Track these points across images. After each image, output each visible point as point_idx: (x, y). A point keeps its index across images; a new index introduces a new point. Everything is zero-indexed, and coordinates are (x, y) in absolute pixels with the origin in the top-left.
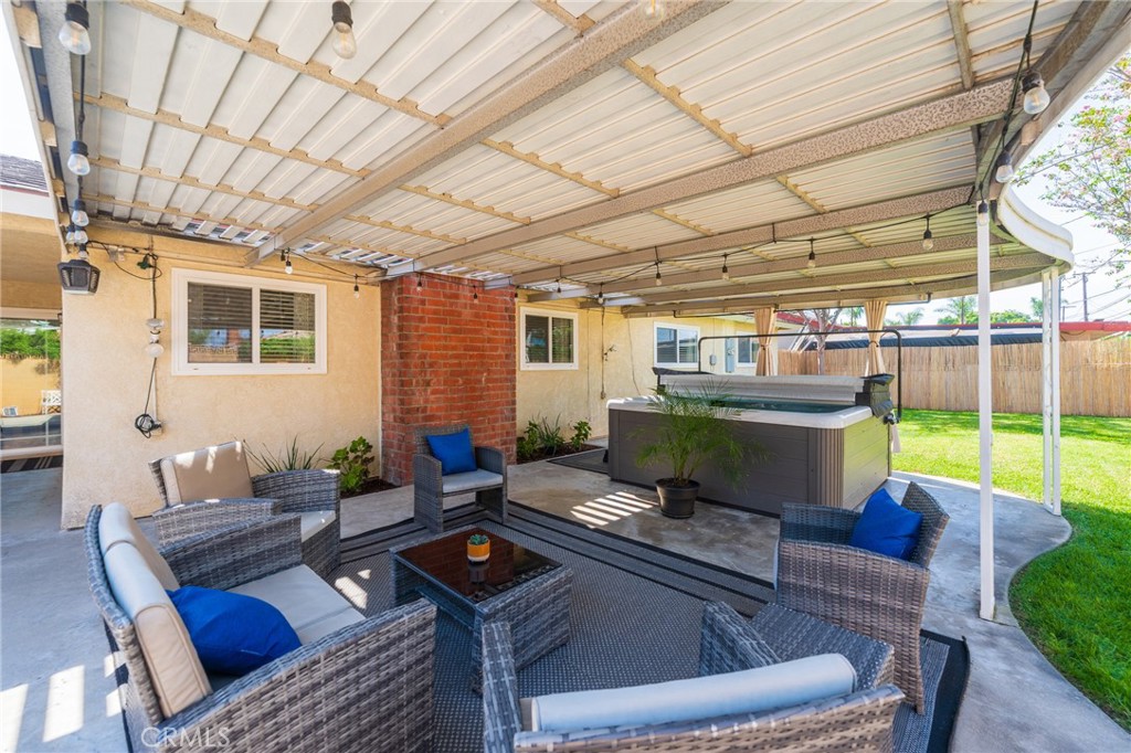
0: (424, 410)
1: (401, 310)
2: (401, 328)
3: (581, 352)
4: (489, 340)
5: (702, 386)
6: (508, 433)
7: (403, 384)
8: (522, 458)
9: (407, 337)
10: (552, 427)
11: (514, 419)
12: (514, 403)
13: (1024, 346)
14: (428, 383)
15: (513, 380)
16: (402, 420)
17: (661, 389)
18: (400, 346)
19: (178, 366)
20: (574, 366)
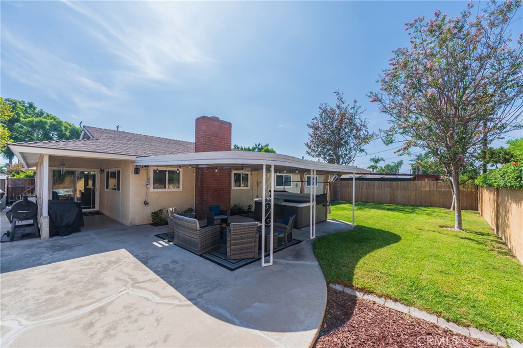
0: (207, 200)
1: (202, 175)
2: (201, 180)
3: (251, 184)
4: (224, 182)
5: (285, 196)
6: (228, 207)
7: (201, 194)
8: (232, 214)
9: (203, 182)
10: (241, 206)
11: (230, 203)
12: (230, 199)
13: (402, 182)
14: (208, 194)
15: (230, 193)
16: (201, 203)
18: (201, 184)
19: (151, 189)
20: (249, 188)
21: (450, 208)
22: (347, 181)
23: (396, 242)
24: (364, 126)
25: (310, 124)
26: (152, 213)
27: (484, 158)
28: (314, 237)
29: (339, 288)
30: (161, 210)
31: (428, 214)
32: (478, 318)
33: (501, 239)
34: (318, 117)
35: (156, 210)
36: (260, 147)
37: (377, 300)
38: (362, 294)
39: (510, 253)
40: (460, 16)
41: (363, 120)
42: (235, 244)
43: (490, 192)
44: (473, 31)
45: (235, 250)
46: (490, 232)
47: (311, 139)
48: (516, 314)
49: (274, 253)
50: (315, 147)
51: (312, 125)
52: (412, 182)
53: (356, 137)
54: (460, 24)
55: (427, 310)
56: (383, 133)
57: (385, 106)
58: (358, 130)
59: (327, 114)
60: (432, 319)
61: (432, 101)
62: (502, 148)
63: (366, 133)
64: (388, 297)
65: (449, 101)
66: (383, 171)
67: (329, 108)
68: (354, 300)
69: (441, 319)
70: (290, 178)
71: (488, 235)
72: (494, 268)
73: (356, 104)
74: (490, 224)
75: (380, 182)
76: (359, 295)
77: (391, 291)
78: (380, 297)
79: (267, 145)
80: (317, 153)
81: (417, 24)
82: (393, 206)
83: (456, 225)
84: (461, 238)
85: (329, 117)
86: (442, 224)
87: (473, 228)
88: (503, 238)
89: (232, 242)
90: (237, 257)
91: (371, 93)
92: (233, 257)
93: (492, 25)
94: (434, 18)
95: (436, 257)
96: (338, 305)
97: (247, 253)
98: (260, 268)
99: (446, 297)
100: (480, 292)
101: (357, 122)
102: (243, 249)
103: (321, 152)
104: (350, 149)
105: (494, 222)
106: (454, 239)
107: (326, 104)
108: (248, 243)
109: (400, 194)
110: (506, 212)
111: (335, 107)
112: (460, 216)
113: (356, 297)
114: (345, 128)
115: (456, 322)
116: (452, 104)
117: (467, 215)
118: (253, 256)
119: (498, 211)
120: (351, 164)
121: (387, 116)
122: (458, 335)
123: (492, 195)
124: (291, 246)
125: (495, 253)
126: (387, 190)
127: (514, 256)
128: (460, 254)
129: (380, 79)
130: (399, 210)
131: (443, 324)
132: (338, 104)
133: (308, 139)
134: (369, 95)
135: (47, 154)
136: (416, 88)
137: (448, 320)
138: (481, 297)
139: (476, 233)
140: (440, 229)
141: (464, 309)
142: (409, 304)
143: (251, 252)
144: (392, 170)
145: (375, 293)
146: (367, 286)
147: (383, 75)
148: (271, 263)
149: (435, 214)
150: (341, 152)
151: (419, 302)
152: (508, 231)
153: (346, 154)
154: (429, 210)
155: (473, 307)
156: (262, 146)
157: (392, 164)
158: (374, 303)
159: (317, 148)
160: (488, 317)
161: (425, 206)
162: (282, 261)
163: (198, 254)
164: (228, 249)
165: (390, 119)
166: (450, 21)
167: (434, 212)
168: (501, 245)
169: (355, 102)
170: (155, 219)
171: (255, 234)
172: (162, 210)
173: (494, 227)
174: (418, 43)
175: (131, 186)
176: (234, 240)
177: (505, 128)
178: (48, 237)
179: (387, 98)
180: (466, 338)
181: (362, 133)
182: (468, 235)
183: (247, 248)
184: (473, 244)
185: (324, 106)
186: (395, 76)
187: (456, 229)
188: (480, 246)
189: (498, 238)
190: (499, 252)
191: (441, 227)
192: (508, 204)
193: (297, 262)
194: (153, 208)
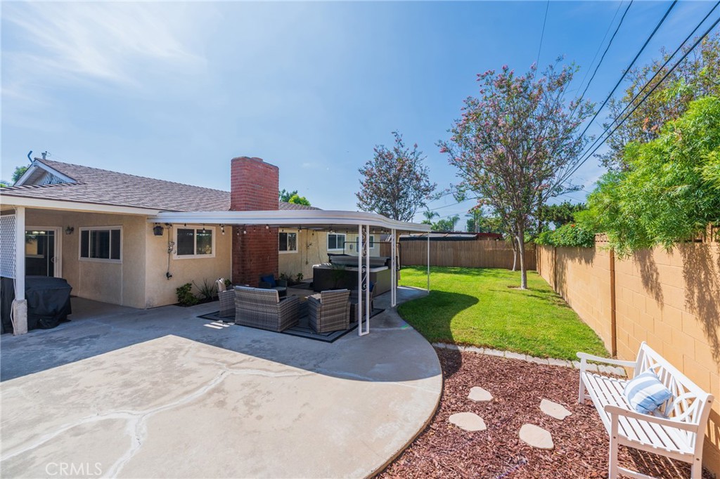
0: (250, 270)
2: (243, 242)
3: (299, 246)
4: (270, 244)
5: (344, 260)
9: (245, 245)
10: (289, 276)
12: (278, 266)
14: (251, 260)
15: (278, 259)
16: (243, 273)
17: (330, 261)
18: (242, 248)
19: (175, 256)
20: (297, 252)
21: (512, 269)
22: (406, 242)
23: (475, 303)
24: (424, 175)
25: (363, 169)
26: (178, 289)
27: (540, 215)
28: (395, 305)
29: (441, 346)
30: (189, 285)
31: (494, 276)
32: (553, 351)
33: (559, 294)
34: (373, 161)
35: (182, 284)
36: (285, 194)
37: (477, 350)
38: (463, 348)
39: (566, 305)
40: (525, 77)
41: (423, 168)
42: (325, 315)
43: (549, 250)
44: (536, 92)
45: (325, 322)
46: (550, 289)
47: (364, 188)
48: (576, 345)
49: (370, 318)
50: (367, 198)
51: (365, 170)
52: (475, 241)
53: (416, 189)
54: (525, 83)
55: (517, 351)
56: (454, 189)
57: (454, 158)
58: (418, 179)
59: (383, 157)
60: (522, 357)
61: (502, 159)
62: (554, 206)
63: (427, 184)
64: (486, 346)
65: (515, 159)
66: (437, 228)
67: (386, 151)
68: (459, 353)
69: (528, 356)
70: (344, 238)
71: (549, 292)
72: (557, 317)
73: (416, 149)
74: (549, 282)
75: (443, 242)
76: (461, 349)
77: (488, 341)
78: (479, 347)
79: (296, 193)
80: (370, 206)
81: (488, 77)
82: (458, 269)
83: (522, 285)
84: (529, 296)
85: (386, 162)
86: (510, 285)
87: (536, 286)
88: (561, 294)
89: (323, 313)
90: (328, 329)
91: (440, 141)
92: (323, 330)
93: (550, 88)
94: (502, 72)
95: (513, 312)
96: (447, 359)
97: (338, 324)
98: (358, 337)
99: (529, 340)
100: (551, 334)
101: (418, 170)
102: (334, 320)
103: (376, 205)
104: (410, 202)
105: (552, 280)
106: (523, 297)
107: (382, 146)
108: (338, 313)
109: (463, 255)
110: (562, 269)
111: (392, 151)
112: (525, 276)
113: (458, 351)
114: (405, 177)
115: (539, 356)
116: (518, 162)
117: (530, 275)
118: (344, 327)
119: (556, 268)
120: (410, 221)
121: (457, 169)
122: (542, 365)
123: (550, 253)
124: (376, 314)
125: (556, 306)
126: (450, 250)
127: (570, 307)
128: (530, 309)
129: (451, 129)
130: (466, 273)
131: (530, 359)
132: (396, 147)
133: (359, 189)
134: (438, 144)
135: (23, 206)
136: (486, 143)
137: (533, 356)
138: (553, 337)
139: (539, 290)
140: (509, 289)
141: (543, 347)
142: (504, 349)
143: (343, 323)
144: (446, 227)
145: (475, 345)
146: (467, 340)
147: (455, 126)
148: (368, 332)
149: (501, 275)
150: (400, 206)
151: (511, 347)
152: (565, 285)
153: (405, 209)
154: (494, 271)
155: (549, 344)
156: (288, 194)
157: (447, 220)
158: (476, 353)
159: (371, 199)
160: (559, 349)
161: (489, 268)
162: (376, 329)
163: (279, 331)
164: (318, 322)
165: (460, 173)
166: (517, 80)
167: (499, 273)
168: (559, 299)
169: (416, 146)
170: (183, 297)
171: (346, 302)
172: (191, 285)
173: (553, 285)
174: (488, 96)
175: (146, 251)
176: (325, 310)
177: (561, 190)
178: (26, 332)
179: (458, 151)
180: (546, 366)
181: (422, 184)
182: (533, 293)
183: (338, 319)
184: (538, 300)
185: (380, 148)
186: (467, 129)
187: (522, 288)
188: (545, 301)
189: (557, 293)
190: (559, 305)
191: (509, 287)
192: (565, 261)
193: (392, 329)
194: (178, 282)
